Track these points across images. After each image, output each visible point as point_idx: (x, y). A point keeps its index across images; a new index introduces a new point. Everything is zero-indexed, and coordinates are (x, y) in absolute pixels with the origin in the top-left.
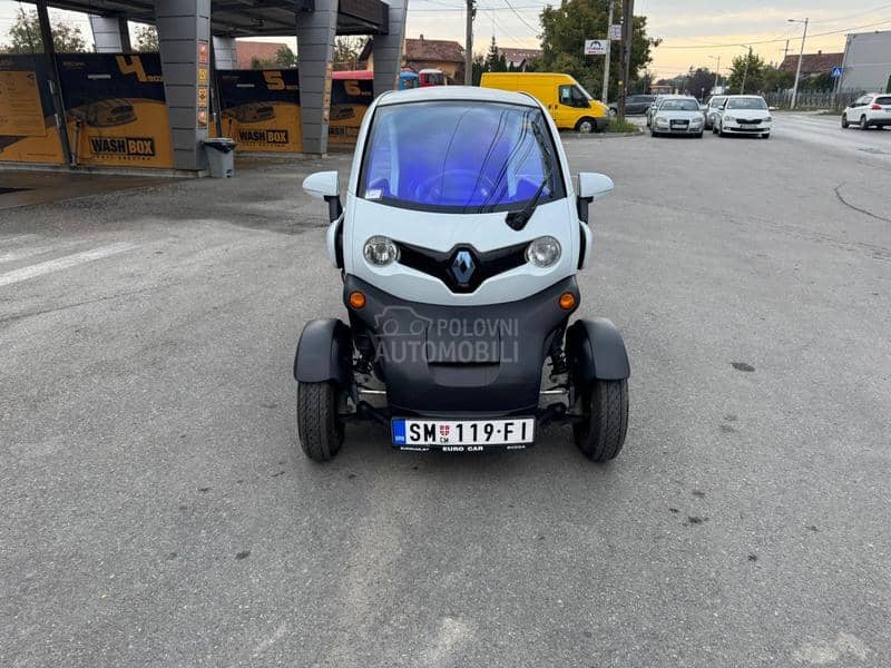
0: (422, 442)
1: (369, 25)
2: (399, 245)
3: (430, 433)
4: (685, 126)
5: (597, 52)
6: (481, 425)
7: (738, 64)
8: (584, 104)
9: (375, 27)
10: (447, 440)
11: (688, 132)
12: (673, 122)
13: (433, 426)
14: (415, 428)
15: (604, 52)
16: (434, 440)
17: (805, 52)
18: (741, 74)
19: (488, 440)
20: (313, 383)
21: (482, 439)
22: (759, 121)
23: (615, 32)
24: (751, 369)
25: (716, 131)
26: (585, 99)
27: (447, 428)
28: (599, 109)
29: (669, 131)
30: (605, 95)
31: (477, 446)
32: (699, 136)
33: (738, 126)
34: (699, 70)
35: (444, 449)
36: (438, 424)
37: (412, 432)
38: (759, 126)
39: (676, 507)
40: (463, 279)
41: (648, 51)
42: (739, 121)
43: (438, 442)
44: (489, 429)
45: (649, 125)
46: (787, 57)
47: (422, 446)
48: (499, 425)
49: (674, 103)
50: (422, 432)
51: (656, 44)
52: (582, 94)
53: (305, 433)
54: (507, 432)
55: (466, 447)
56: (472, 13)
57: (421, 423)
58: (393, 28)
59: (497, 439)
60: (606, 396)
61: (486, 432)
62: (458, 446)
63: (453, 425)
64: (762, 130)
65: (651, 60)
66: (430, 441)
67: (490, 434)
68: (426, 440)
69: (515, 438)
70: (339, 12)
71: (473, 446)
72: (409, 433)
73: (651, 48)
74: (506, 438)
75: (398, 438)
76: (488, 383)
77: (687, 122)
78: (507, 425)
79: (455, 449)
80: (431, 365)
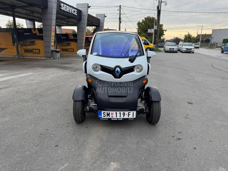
0: (106, 117)
2: (101, 66)
3: (108, 115)
4: (173, 50)
5: (151, 32)
6: (122, 112)
7: (186, 36)
8: (148, 44)
9: (96, 24)
10: (113, 117)
11: (174, 51)
12: (170, 49)
13: (109, 113)
14: (104, 113)
15: (153, 32)
16: (109, 117)
17: (202, 34)
18: (186, 39)
19: (124, 117)
20: (78, 101)
21: (122, 116)
22: (191, 49)
23: (155, 27)
24: (192, 104)
25: (181, 51)
27: (113, 113)
28: (152, 45)
29: (169, 51)
30: (153, 42)
31: (121, 118)
32: (177, 52)
33: (186, 50)
34: (176, 38)
35: (112, 119)
36: (110, 112)
37: (104, 115)
38: (191, 50)
39: (174, 136)
40: (118, 75)
41: (164, 33)
42: (186, 49)
43: (110, 117)
44: (124, 113)
45: (164, 50)
46: (198, 35)
47: (106, 118)
48: (127, 113)
49: (170, 44)
50: (106, 114)
51: (166, 31)
52: (147, 42)
53: (75, 114)
54: (129, 115)
55: (118, 119)
56: (120, 22)
57: (106, 112)
58: (101, 25)
59: (126, 117)
60: (155, 106)
62: (116, 118)
63: (114, 112)
64: (192, 51)
65: (164, 35)
66: (108, 117)
67: (124, 115)
68: (107, 117)
69: (131, 116)
70: (88, 20)
71: (120, 119)
72: (103, 115)
73: (164, 32)
74: (128, 117)
75: (100, 116)
76: (124, 101)
77: (173, 49)
78: (129, 113)
79: (115, 119)
80: (109, 96)
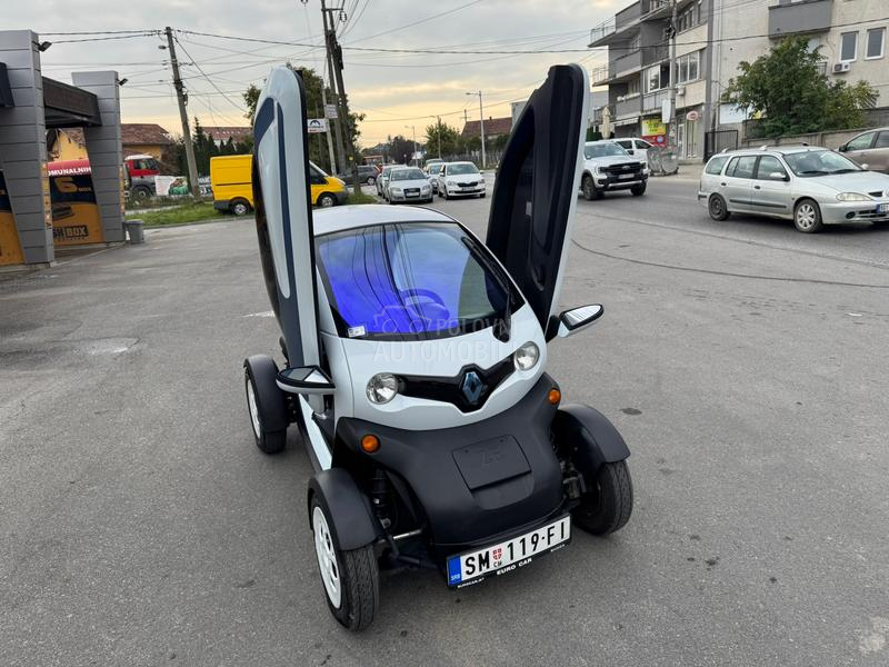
0: (477, 573)
1: (79, 118)
2: (399, 378)
3: (484, 561)
4: (417, 194)
5: (318, 130)
6: (528, 537)
7: (431, 132)
8: (322, 181)
9: (85, 119)
10: (500, 564)
11: (422, 198)
12: (406, 191)
13: (487, 553)
14: (470, 562)
15: (324, 130)
16: (488, 567)
17: (484, 119)
18: (436, 141)
19: (534, 550)
21: (530, 552)
22: (475, 184)
23: (331, 111)
24: (639, 412)
25: (440, 194)
26: (321, 176)
27: (500, 550)
28: (335, 183)
29: (405, 199)
30: (334, 171)
31: (526, 559)
32: (431, 201)
33: (460, 189)
34: (396, 138)
35: (498, 573)
36: (491, 550)
37: (468, 568)
38: (477, 188)
40: (473, 398)
41: (355, 126)
42: (460, 185)
43: (492, 568)
44: (535, 538)
45: (380, 194)
46: (467, 123)
47: (477, 578)
48: (542, 532)
50: (476, 563)
51: (361, 119)
52: (317, 171)
54: (549, 536)
55: (517, 563)
56: (183, 99)
57: (475, 555)
58: (106, 119)
59: (542, 546)
61: (533, 542)
62: (510, 565)
63: (504, 546)
64: (479, 191)
65: (359, 133)
66: (485, 570)
67: (536, 543)
68: (481, 569)
69: (556, 540)
70: (46, 107)
71: (523, 560)
72: (464, 568)
73: (357, 122)
74: (549, 543)
75: (454, 578)
76: (528, 495)
77: (418, 190)
78: (550, 529)
79: (509, 569)
80: (473, 491)
